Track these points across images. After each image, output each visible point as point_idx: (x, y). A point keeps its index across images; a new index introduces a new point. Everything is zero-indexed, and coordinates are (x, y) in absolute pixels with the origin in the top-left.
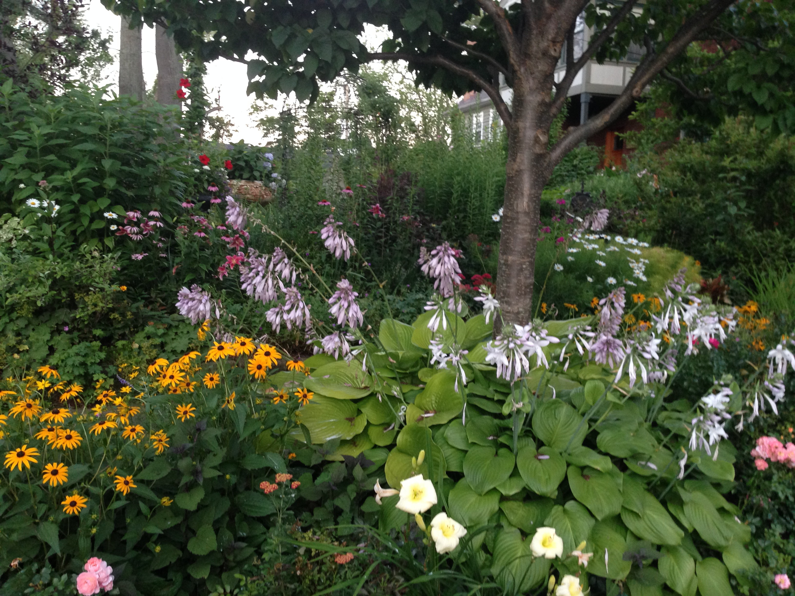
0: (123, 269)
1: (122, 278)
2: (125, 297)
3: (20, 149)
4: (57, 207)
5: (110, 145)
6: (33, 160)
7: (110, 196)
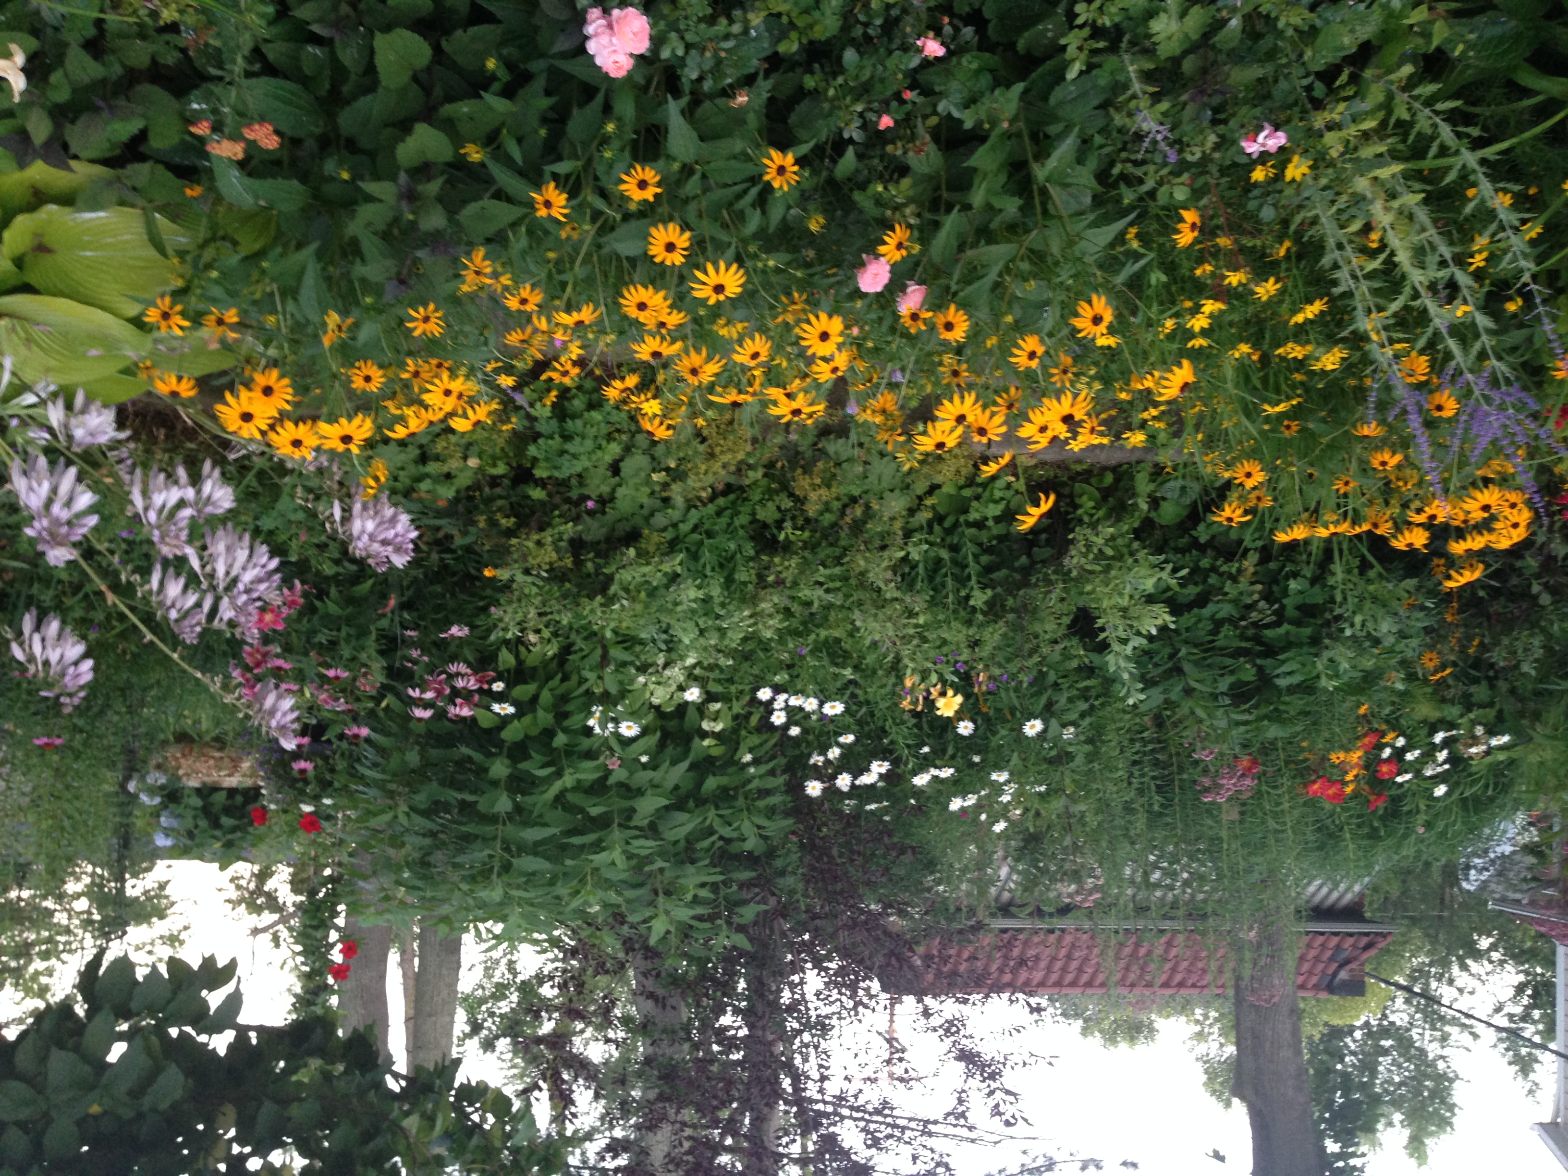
0: (485, 609)
1: (488, 592)
2: (486, 556)
3: (646, 822)
4: (591, 722)
5: (495, 838)
6: (626, 804)
7: (500, 744)
